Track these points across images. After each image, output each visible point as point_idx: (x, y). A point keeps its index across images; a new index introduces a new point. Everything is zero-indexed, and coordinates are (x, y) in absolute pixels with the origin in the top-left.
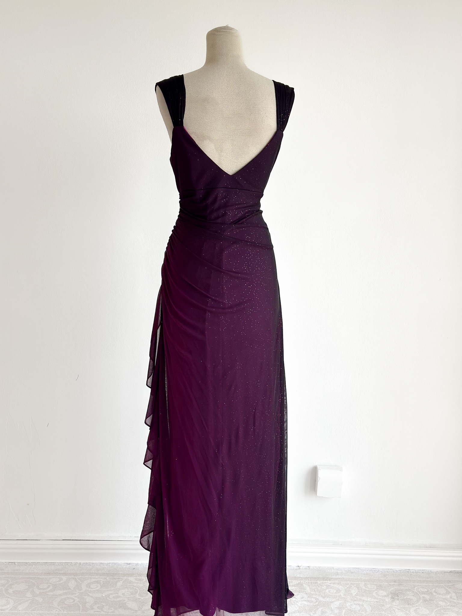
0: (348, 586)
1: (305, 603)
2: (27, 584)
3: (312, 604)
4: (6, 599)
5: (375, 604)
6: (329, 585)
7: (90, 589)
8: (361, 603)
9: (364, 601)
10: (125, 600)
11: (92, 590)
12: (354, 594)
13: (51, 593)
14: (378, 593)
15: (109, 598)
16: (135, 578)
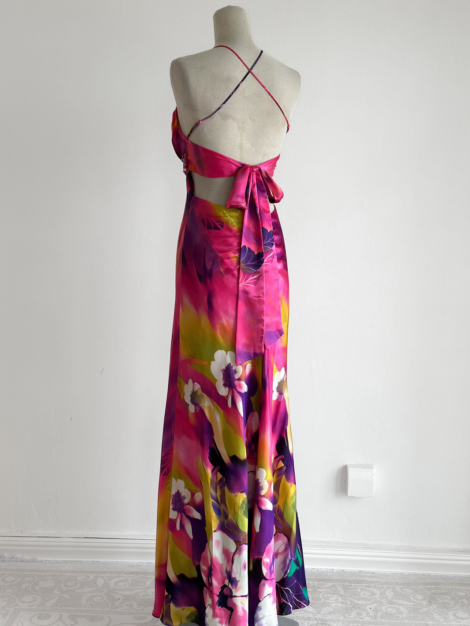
0: (383, 590)
1: (339, 605)
5: (411, 607)
7: (117, 587)
8: (397, 606)
9: (400, 604)
11: (120, 588)
12: (390, 598)
14: (415, 597)
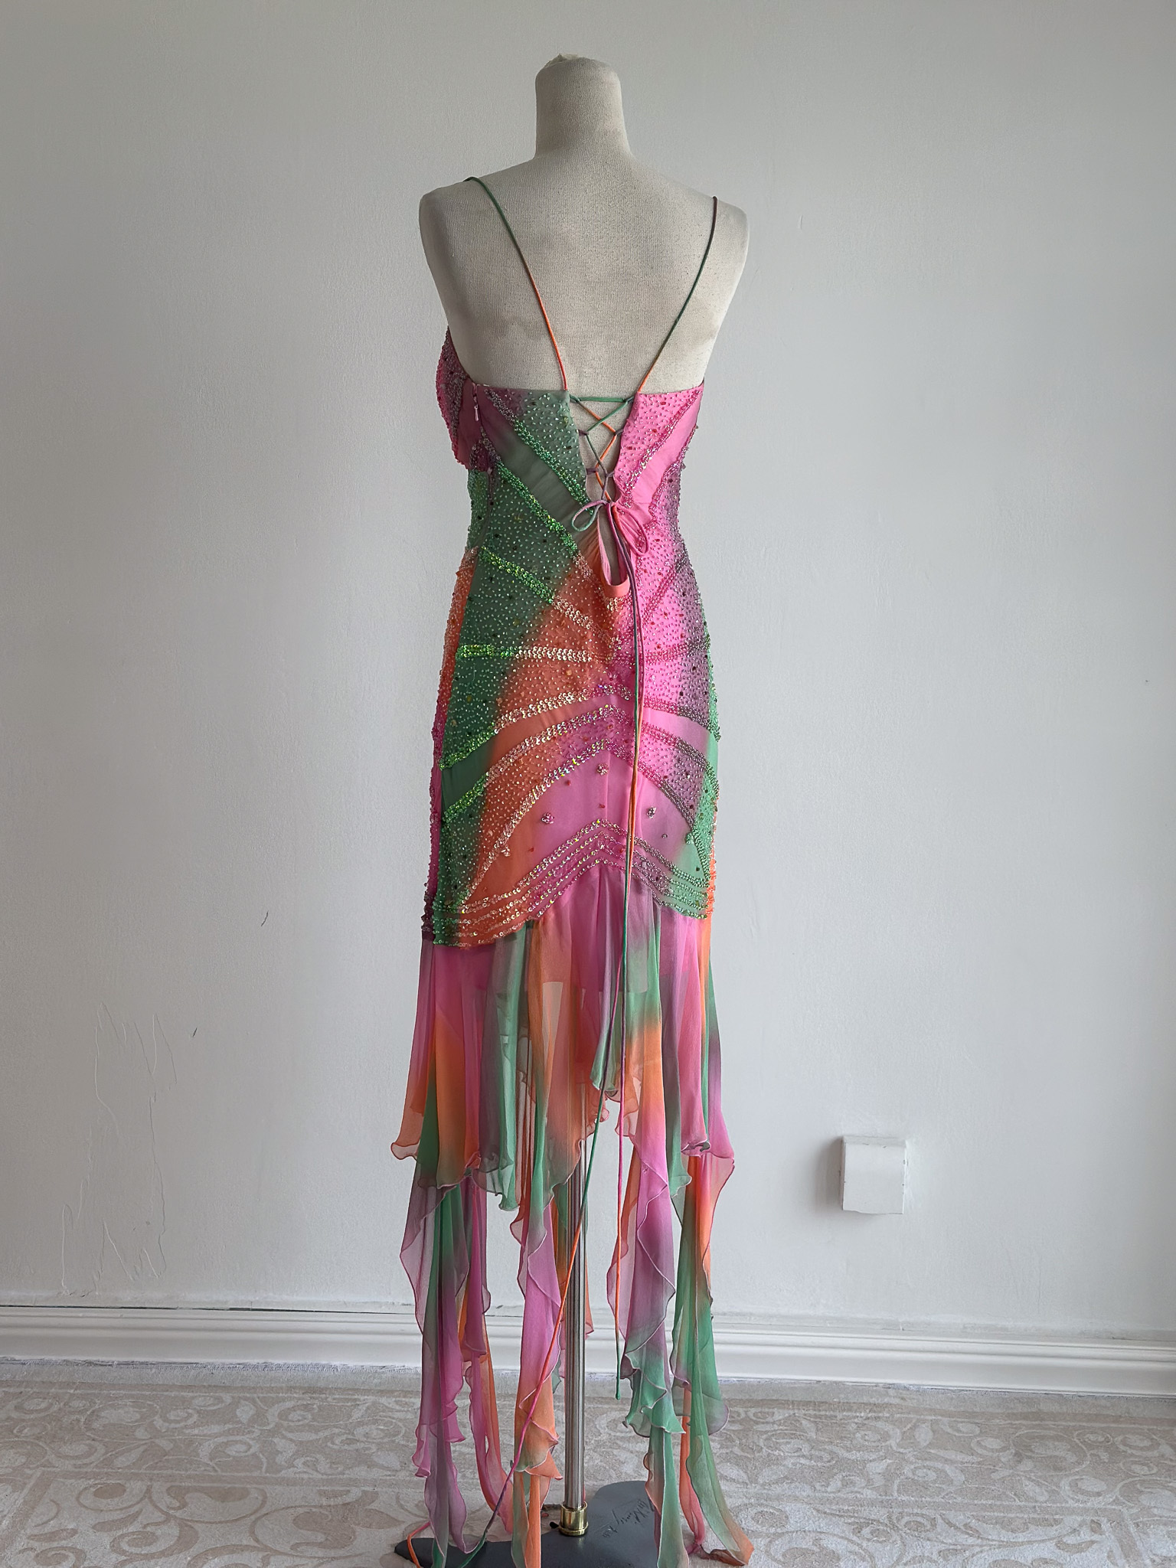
0: (909, 1426)
1: (803, 1461)
2: (135, 1409)
3: (819, 1464)
4: (88, 1442)
5: (973, 1468)
6: (866, 1422)
7: (285, 1423)
8: (939, 1465)
9: (946, 1460)
10: (367, 1449)
11: (292, 1424)
12: (923, 1445)
13: (196, 1431)
14: (983, 1443)
15: (333, 1443)
16: (394, 1399)
